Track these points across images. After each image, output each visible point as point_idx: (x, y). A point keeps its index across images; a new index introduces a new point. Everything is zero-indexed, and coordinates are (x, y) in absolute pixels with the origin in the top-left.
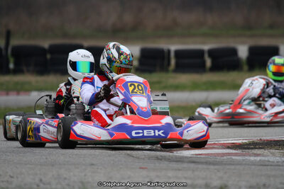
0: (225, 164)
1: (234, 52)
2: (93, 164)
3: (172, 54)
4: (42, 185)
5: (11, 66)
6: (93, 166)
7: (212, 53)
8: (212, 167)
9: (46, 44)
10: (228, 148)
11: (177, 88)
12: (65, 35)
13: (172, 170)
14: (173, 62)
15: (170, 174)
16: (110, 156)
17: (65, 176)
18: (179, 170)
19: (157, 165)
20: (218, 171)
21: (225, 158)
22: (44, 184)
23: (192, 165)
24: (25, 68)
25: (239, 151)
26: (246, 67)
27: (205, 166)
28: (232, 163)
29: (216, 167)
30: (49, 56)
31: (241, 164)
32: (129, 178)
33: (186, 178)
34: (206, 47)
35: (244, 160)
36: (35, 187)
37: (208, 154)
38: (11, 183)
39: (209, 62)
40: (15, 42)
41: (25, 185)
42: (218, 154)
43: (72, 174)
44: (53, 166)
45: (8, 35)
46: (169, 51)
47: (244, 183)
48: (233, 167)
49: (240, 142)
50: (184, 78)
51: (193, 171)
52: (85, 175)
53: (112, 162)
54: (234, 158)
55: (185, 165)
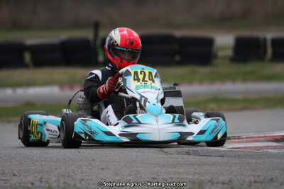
3: (269, 44)
5: (101, 58)
14: (269, 51)
45: (96, 26)
46: (265, 40)
50: (281, 68)
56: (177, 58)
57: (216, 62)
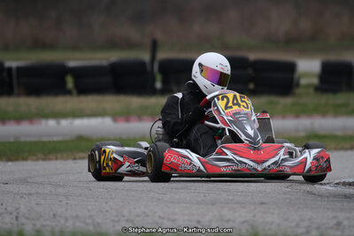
5: (158, 85)
6: (264, 206)
40: (162, 55)
44: (213, 204)
45: (154, 46)
52: (254, 216)
53: (288, 201)
56: (251, 86)
57: (298, 91)
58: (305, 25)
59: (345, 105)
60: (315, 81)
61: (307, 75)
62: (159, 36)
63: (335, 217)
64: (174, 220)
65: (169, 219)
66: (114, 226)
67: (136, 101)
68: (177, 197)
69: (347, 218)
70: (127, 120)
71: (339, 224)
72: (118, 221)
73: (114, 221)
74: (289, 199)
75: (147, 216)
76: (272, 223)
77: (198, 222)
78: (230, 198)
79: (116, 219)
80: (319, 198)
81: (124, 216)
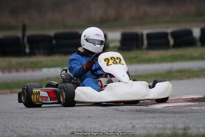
0: (187, 113)
1: (190, 33)
2: (90, 117)
3: (145, 37)
4: (53, 133)
5: (27, 50)
7: (174, 34)
8: (178, 115)
9: (52, 33)
10: (189, 101)
11: (149, 61)
12: (65, 26)
13: (149, 118)
14: (145, 42)
15: (147, 121)
16: (102, 111)
17: (70, 126)
18: (154, 118)
19: (137, 115)
20: (182, 118)
21: (187, 108)
22: (55, 132)
23: (163, 114)
24: (37, 52)
25: (197, 103)
26: (199, 44)
27: (172, 115)
28: (192, 112)
29: (181, 115)
30: (54, 42)
31: (199, 113)
32: (117, 125)
33: (158, 123)
34: (169, 30)
35: (201, 109)
36: (49, 134)
37: (174, 106)
38: (31, 132)
39: (172, 41)
40: (29, 33)
41: (42, 133)
42: (182, 106)
43: (75, 124)
45: (24, 28)
46: (142, 35)
47: (201, 125)
48: (193, 114)
49: (197, 97)
50: (154, 54)
51: (164, 118)
52: (85, 125)
53: (104, 115)
54: (193, 108)
55: (158, 115)
58: (111, 12)
59: (136, 58)
60: (118, 44)
61: (113, 41)
62: (26, 22)
63: (131, 123)
64: (38, 129)
65: (35, 129)
66: (4, 134)
67: (15, 60)
68: (40, 115)
69: (138, 123)
70: (10, 72)
71: (134, 127)
72: (6, 131)
73: (3, 131)
74: (105, 113)
75: (23, 127)
76: (95, 128)
77: (53, 130)
78: (71, 114)
79: (5, 130)
80: (122, 113)
81: (9, 128)
